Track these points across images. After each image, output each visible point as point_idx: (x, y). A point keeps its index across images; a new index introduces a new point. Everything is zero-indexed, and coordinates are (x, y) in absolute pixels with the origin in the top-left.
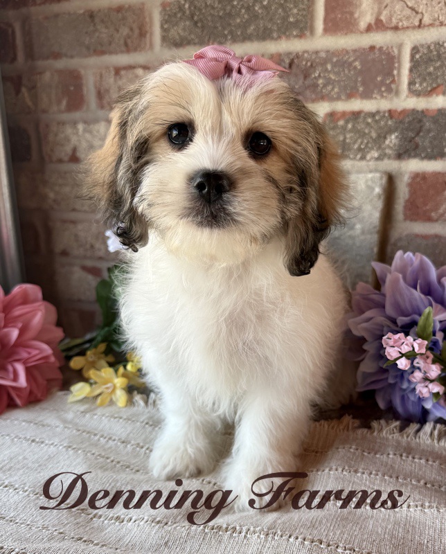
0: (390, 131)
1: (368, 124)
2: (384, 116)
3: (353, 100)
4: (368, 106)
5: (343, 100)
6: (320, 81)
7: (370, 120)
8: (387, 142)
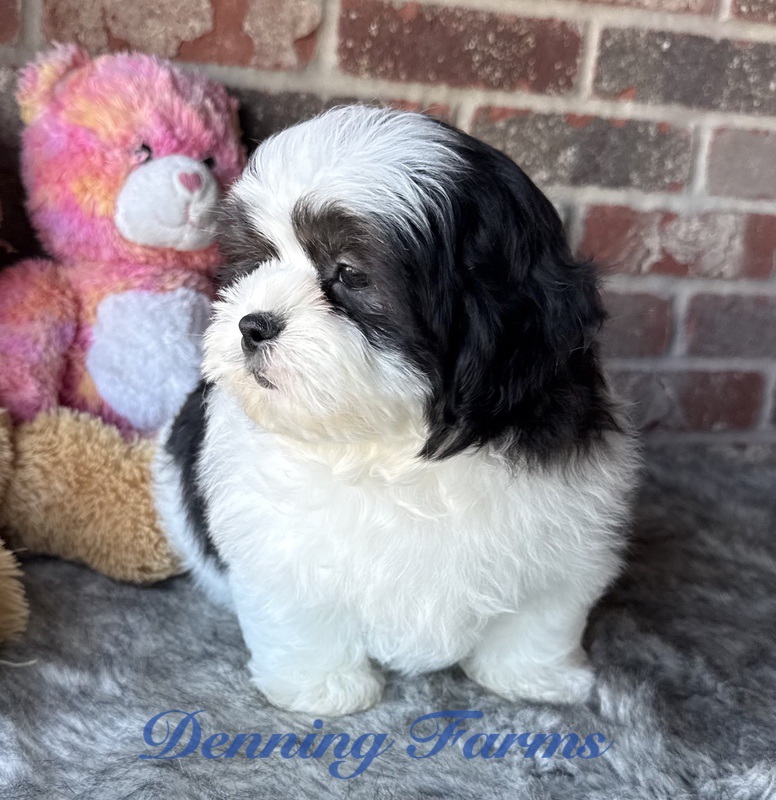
0: (566, 144)
1: (538, 131)
2: (559, 122)
3: (519, 92)
4: (539, 103)
5: (505, 91)
6: (477, 58)
7: (540, 126)
8: (561, 159)
